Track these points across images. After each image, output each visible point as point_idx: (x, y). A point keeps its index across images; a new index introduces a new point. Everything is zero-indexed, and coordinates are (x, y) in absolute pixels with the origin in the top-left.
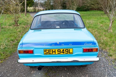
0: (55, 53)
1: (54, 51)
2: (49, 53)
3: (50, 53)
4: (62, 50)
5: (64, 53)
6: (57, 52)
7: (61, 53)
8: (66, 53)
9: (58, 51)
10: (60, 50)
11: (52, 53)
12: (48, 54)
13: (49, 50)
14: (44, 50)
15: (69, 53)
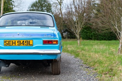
0: (15, 45)
1: (14, 42)
3: (10, 44)
4: (22, 41)
5: (24, 44)
7: (21, 45)
8: (26, 45)
9: (18, 43)
10: (20, 41)
11: (12, 44)
12: (8, 45)
13: (9, 41)
14: (5, 41)
15: (29, 45)
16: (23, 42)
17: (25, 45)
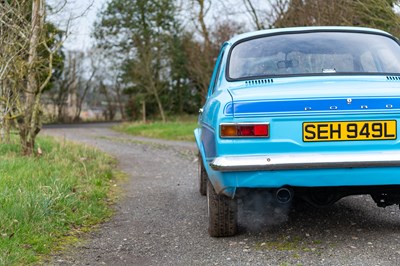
0: (339, 137)
1: (335, 128)
2: (319, 137)
3: (322, 135)
4: (360, 126)
5: (367, 134)
6: (344, 133)
7: (359, 137)
8: (373, 136)
9: (349, 131)
10: (356, 125)
11: (328, 134)
12: (316, 139)
13: (319, 126)
14: (305, 125)
15: (383, 137)
16: (366, 126)
17: (370, 137)
